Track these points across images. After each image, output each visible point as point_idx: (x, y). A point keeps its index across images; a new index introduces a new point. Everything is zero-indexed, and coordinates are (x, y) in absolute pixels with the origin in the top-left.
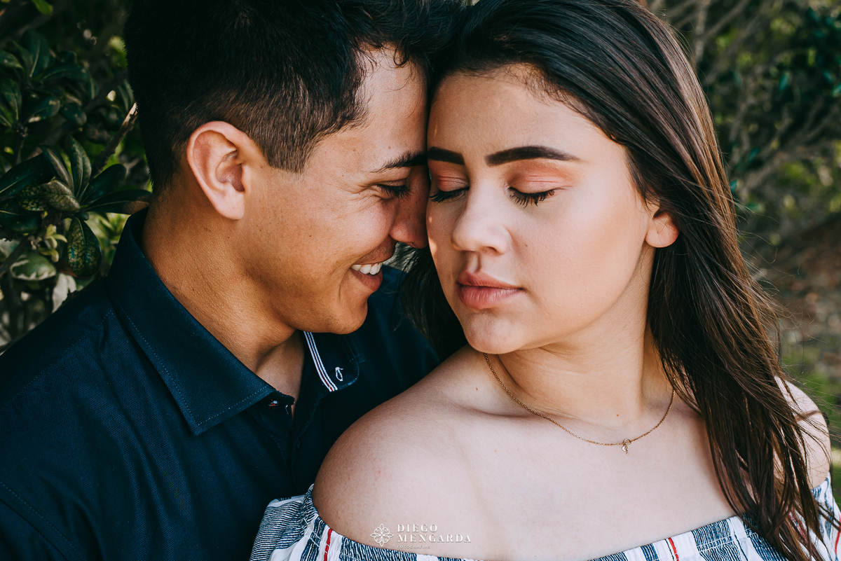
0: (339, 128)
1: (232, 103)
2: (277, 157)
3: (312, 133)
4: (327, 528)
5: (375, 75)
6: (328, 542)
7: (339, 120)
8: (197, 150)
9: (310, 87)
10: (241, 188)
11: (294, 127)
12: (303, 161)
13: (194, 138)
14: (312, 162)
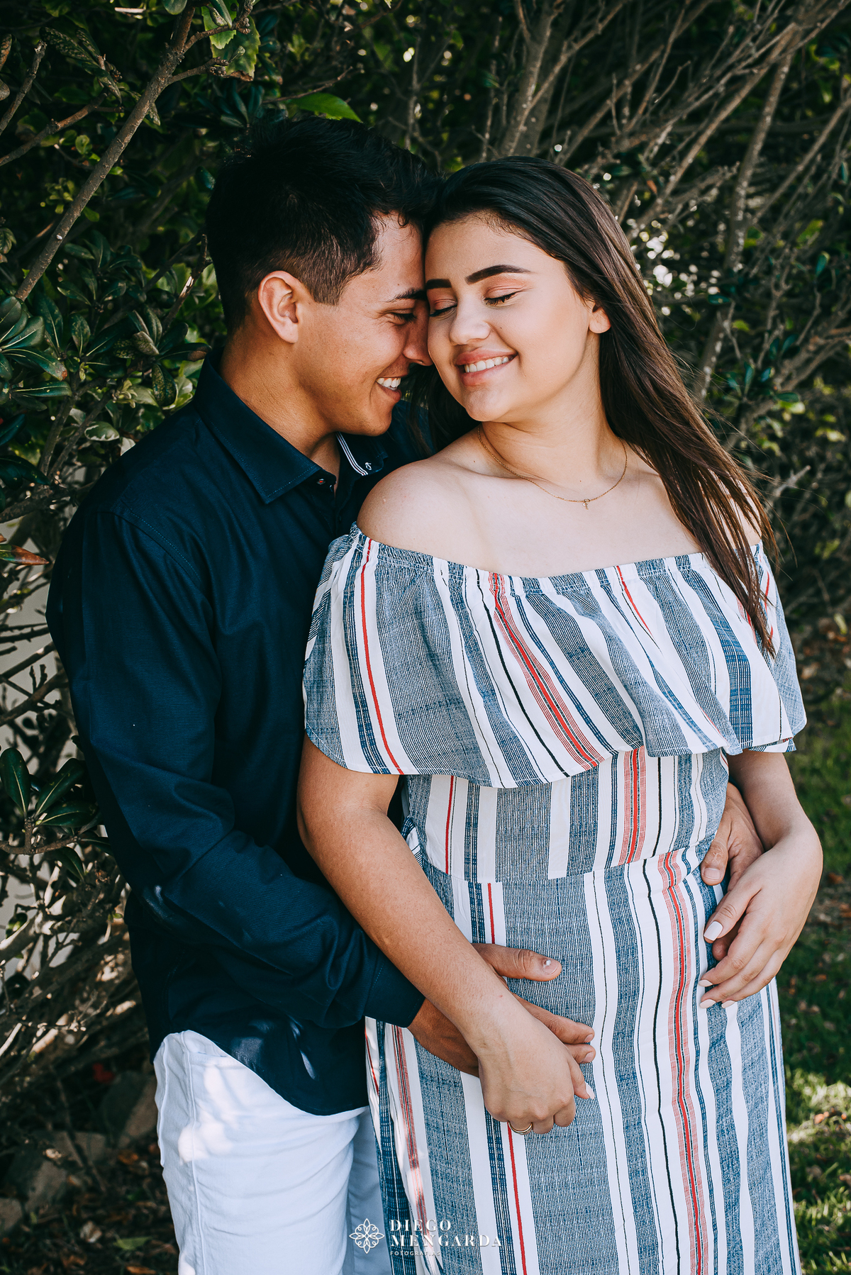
0: (362, 272)
1: (288, 257)
2: (320, 295)
3: (343, 276)
4: (368, 539)
5: (385, 234)
6: (369, 548)
7: (362, 265)
8: (265, 293)
9: (341, 244)
10: (296, 321)
11: (331, 272)
12: (338, 297)
13: (263, 283)
14: (344, 297)
